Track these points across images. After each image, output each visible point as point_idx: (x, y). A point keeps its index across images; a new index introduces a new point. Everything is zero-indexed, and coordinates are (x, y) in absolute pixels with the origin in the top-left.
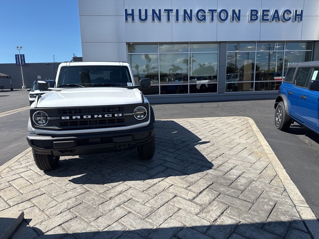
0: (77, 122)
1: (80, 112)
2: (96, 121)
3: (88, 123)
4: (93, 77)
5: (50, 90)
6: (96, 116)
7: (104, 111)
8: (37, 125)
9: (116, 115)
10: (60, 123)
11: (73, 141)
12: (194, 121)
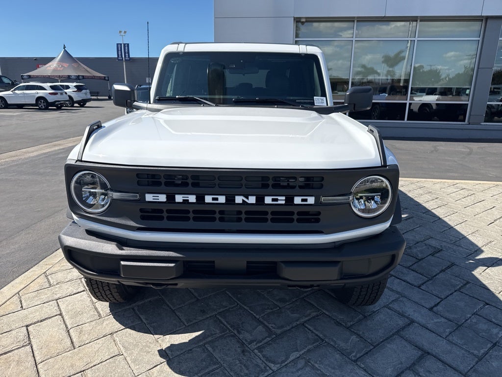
0: (188, 212)
1: (195, 185)
2: (240, 213)
3: (217, 216)
4: (232, 79)
5: (138, 108)
6: (239, 199)
7: (265, 186)
8: (82, 209)
9: (298, 200)
10: (141, 210)
11: (172, 265)
12: (438, 186)
